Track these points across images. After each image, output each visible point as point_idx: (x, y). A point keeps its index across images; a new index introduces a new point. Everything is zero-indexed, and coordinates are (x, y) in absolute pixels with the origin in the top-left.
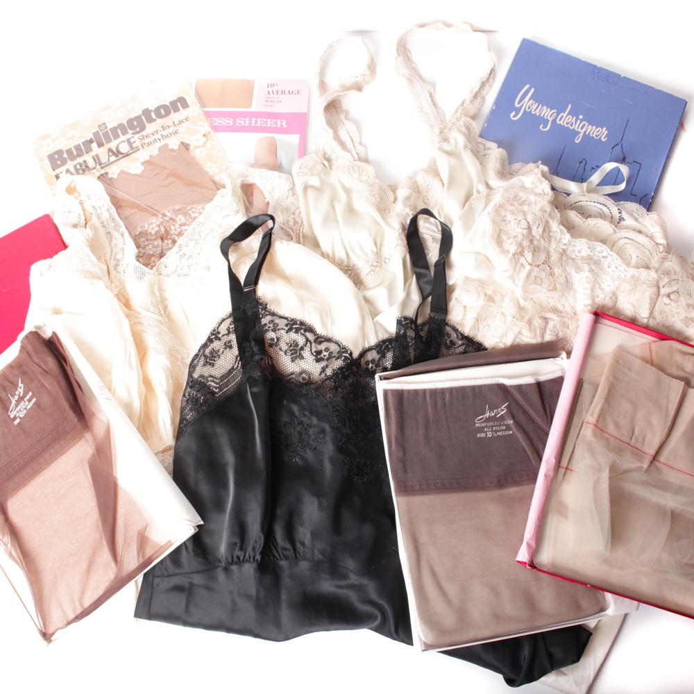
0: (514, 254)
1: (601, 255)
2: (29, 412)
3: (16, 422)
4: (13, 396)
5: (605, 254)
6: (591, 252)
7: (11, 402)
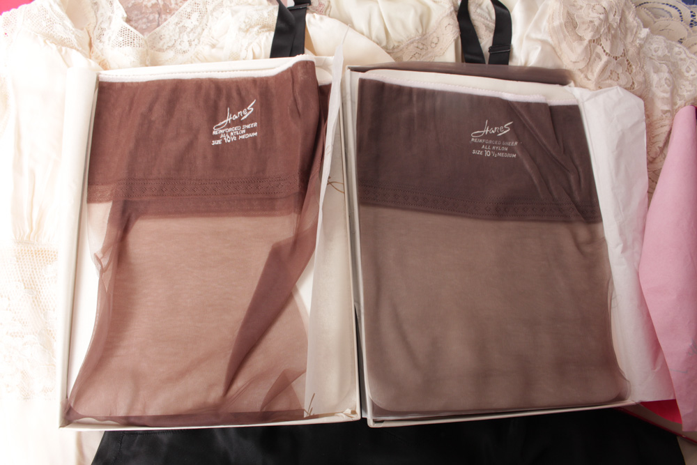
0: (590, 41)
1: (679, 57)
2: (239, 141)
3: (215, 143)
4: (233, 113)
5: (683, 56)
6: (669, 52)
7: (226, 119)
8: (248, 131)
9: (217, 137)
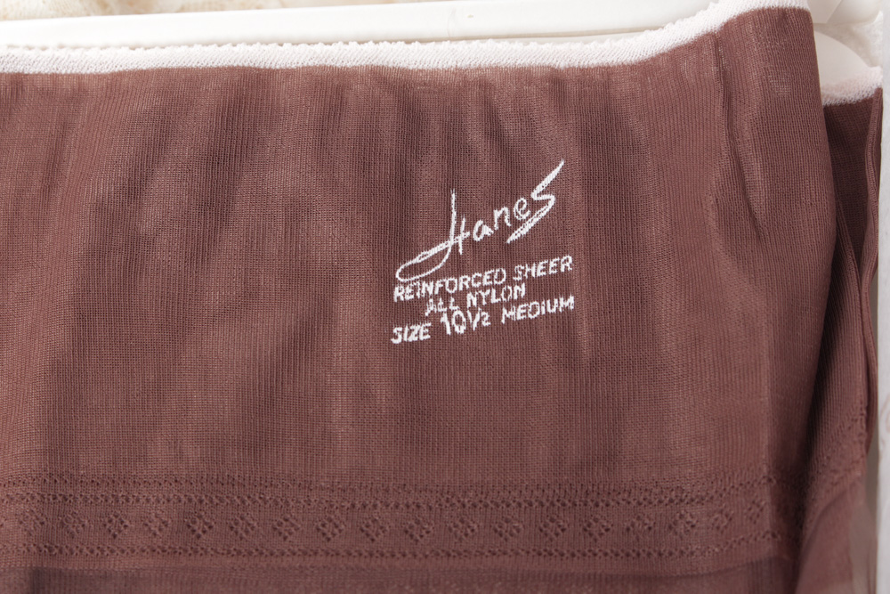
2: (500, 332)
3: (405, 335)
4: (471, 214)
7: (447, 237)
8: (539, 289)
9: (412, 313)
